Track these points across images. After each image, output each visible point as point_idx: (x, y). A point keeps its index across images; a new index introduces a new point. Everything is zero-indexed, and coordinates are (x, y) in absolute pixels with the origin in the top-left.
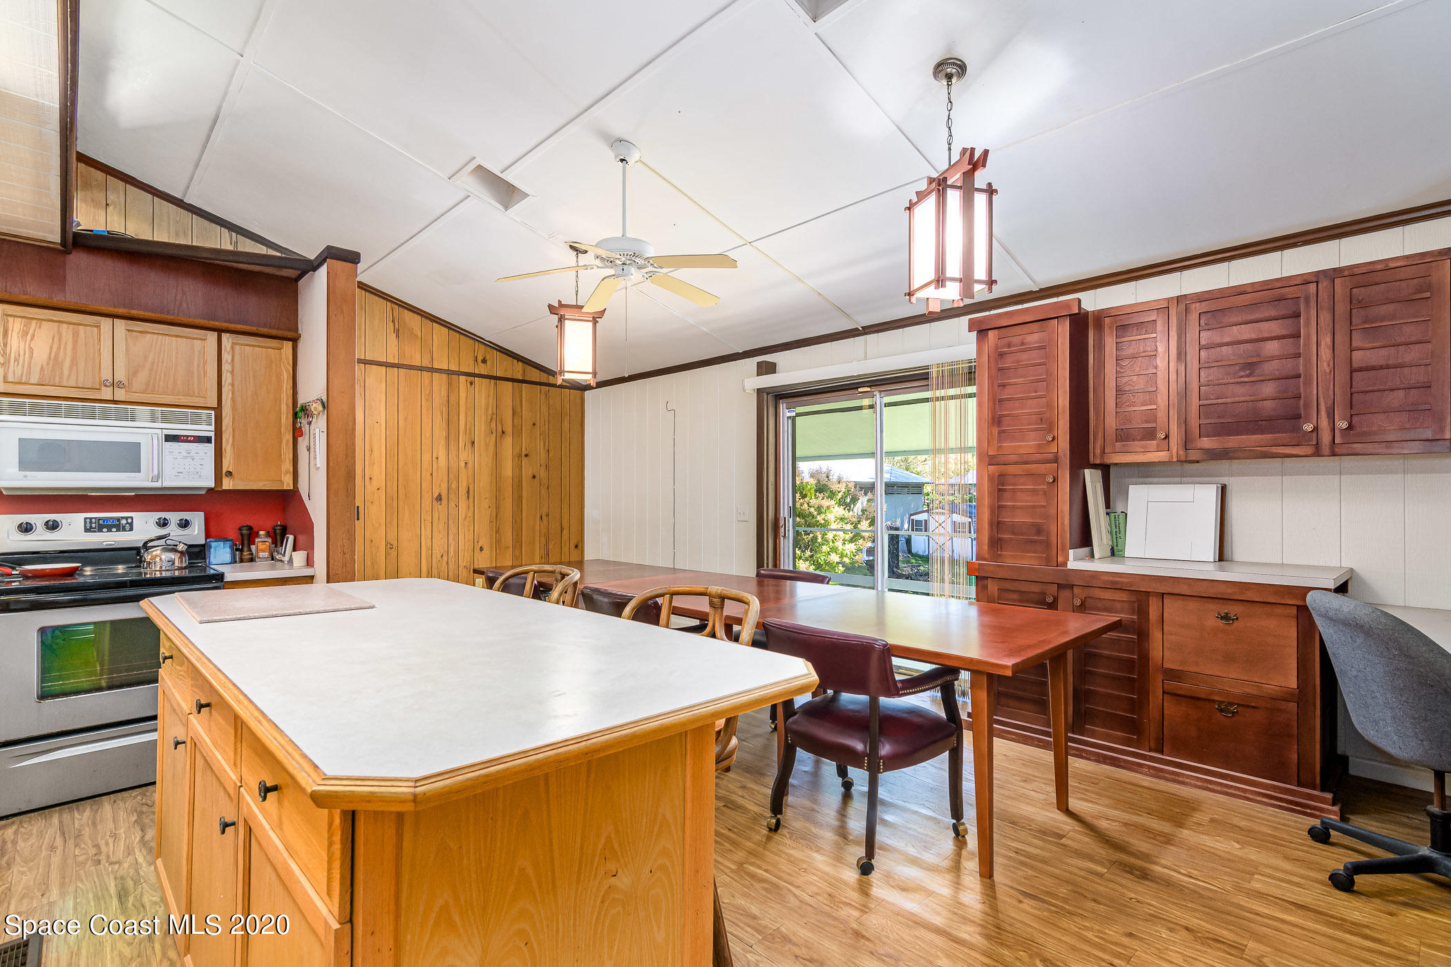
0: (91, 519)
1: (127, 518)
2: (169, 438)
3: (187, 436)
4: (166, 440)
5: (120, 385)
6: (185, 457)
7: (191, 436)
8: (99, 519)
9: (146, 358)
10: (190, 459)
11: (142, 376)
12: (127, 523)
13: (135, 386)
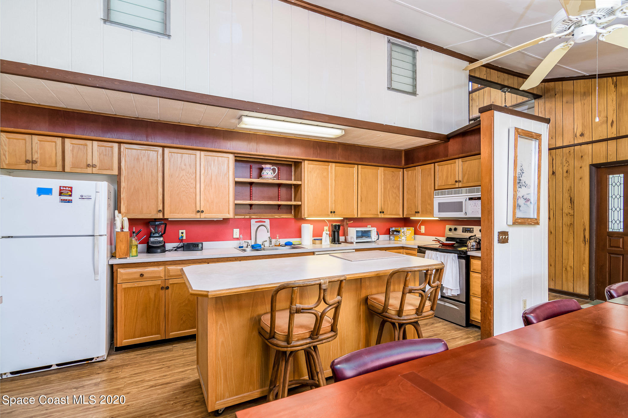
0: (464, 228)
1: (472, 228)
2: (471, 199)
3: (475, 198)
4: (469, 200)
5: (460, 181)
6: (474, 206)
7: (476, 197)
8: (466, 228)
9: (467, 170)
10: (475, 206)
11: (466, 177)
12: (472, 230)
13: (465, 181)
